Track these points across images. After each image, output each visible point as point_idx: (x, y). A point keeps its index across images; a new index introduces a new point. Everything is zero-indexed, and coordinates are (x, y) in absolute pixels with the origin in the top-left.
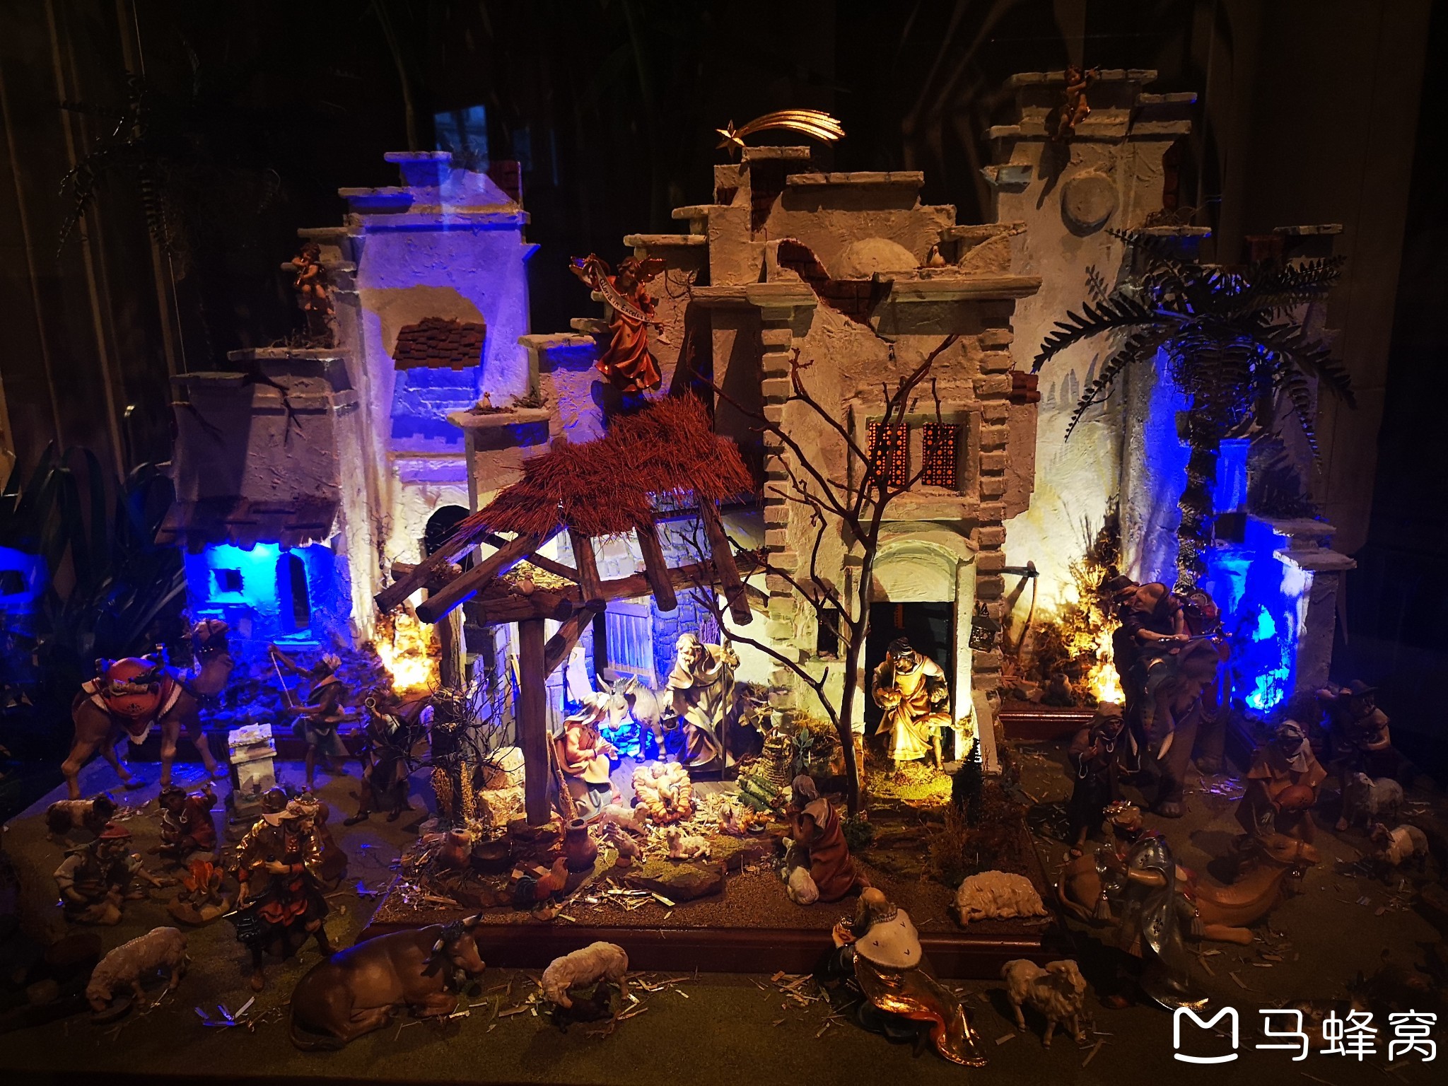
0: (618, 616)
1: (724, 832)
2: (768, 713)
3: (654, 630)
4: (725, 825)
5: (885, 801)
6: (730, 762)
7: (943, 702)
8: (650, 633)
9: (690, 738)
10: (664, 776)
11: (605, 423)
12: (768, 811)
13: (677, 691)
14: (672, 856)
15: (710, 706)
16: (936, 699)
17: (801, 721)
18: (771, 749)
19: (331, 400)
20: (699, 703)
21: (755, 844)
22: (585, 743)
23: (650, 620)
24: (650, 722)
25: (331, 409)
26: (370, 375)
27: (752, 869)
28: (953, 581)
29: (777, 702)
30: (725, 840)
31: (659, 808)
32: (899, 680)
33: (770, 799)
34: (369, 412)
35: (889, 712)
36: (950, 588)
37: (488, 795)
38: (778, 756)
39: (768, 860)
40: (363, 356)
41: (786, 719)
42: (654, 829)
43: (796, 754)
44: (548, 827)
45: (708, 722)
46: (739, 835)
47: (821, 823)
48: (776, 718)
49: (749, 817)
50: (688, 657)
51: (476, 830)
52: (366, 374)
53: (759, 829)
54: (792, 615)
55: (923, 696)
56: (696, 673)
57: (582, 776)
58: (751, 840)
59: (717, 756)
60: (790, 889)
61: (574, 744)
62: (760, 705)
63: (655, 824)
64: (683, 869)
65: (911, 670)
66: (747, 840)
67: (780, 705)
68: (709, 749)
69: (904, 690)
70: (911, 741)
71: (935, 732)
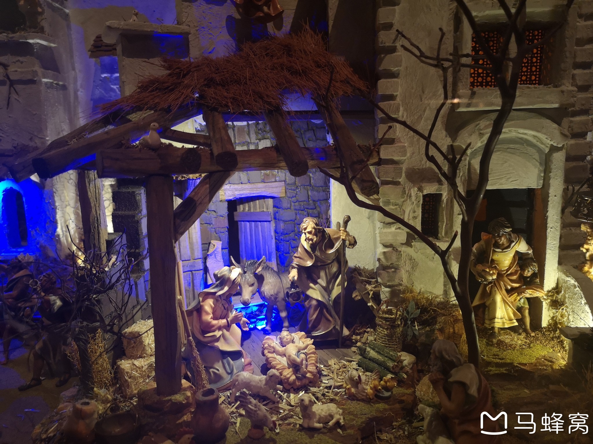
0: (248, 224)
1: (352, 397)
2: (377, 289)
3: (276, 232)
4: (353, 390)
6: (346, 332)
7: (534, 275)
8: (273, 234)
12: (389, 376)
14: (305, 426)
16: (528, 273)
17: (408, 295)
19: (40, 74)
21: (385, 410)
22: (219, 313)
23: (273, 224)
25: (40, 81)
28: (542, 169)
29: (387, 278)
30: (355, 406)
32: (496, 257)
35: (488, 285)
36: (539, 176)
37: (125, 364)
38: (392, 324)
41: (394, 293)
42: (285, 396)
43: (406, 325)
44: (178, 398)
45: (327, 297)
49: (376, 382)
50: (310, 236)
53: (387, 394)
54: (400, 201)
55: (516, 272)
56: (318, 253)
57: (216, 344)
58: (381, 406)
59: (334, 327)
61: (207, 313)
62: (370, 283)
63: (285, 390)
64: (319, 441)
65: (508, 247)
66: (377, 405)
67: (389, 281)
68: (328, 320)
69: (501, 265)
70: (506, 310)
71: (524, 303)
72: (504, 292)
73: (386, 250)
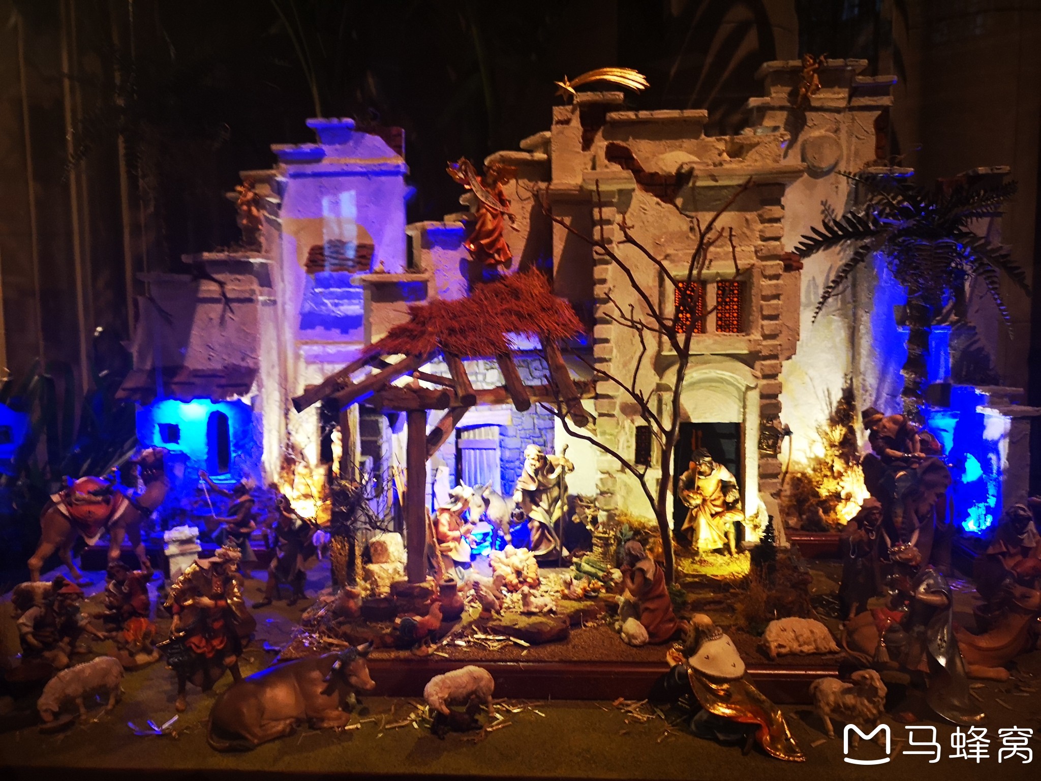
0: (472, 451)
1: (565, 597)
2: (596, 513)
3: (501, 460)
5: (694, 576)
6: (565, 553)
7: (736, 501)
8: (498, 461)
9: (534, 531)
10: (514, 556)
11: (470, 289)
13: (525, 492)
14: (526, 611)
15: (550, 506)
16: (730, 498)
17: (623, 518)
18: (600, 538)
19: (257, 292)
20: (541, 504)
22: (452, 527)
23: (498, 453)
24: (501, 521)
25: (258, 300)
26: (286, 283)
28: (741, 405)
29: (603, 502)
31: (514, 579)
32: (701, 482)
33: (601, 574)
34: (284, 310)
35: (693, 509)
36: (739, 411)
37: (372, 567)
38: (606, 543)
39: (602, 618)
40: (282, 268)
41: (611, 516)
42: (509, 595)
43: (619, 544)
44: (424, 585)
45: (548, 519)
46: (579, 599)
47: (650, 575)
48: (602, 516)
49: (586, 585)
50: (534, 462)
51: (366, 589)
52: (283, 280)
53: (593, 594)
54: (615, 431)
55: (720, 497)
56: (540, 478)
57: (450, 554)
59: (555, 548)
60: (623, 635)
61: (443, 525)
62: (589, 508)
64: (533, 619)
65: (710, 474)
67: (606, 505)
68: (550, 541)
69: (705, 491)
70: (711, 533)
71: (730, 528)
72: (708, 515)
73: (603, 476)
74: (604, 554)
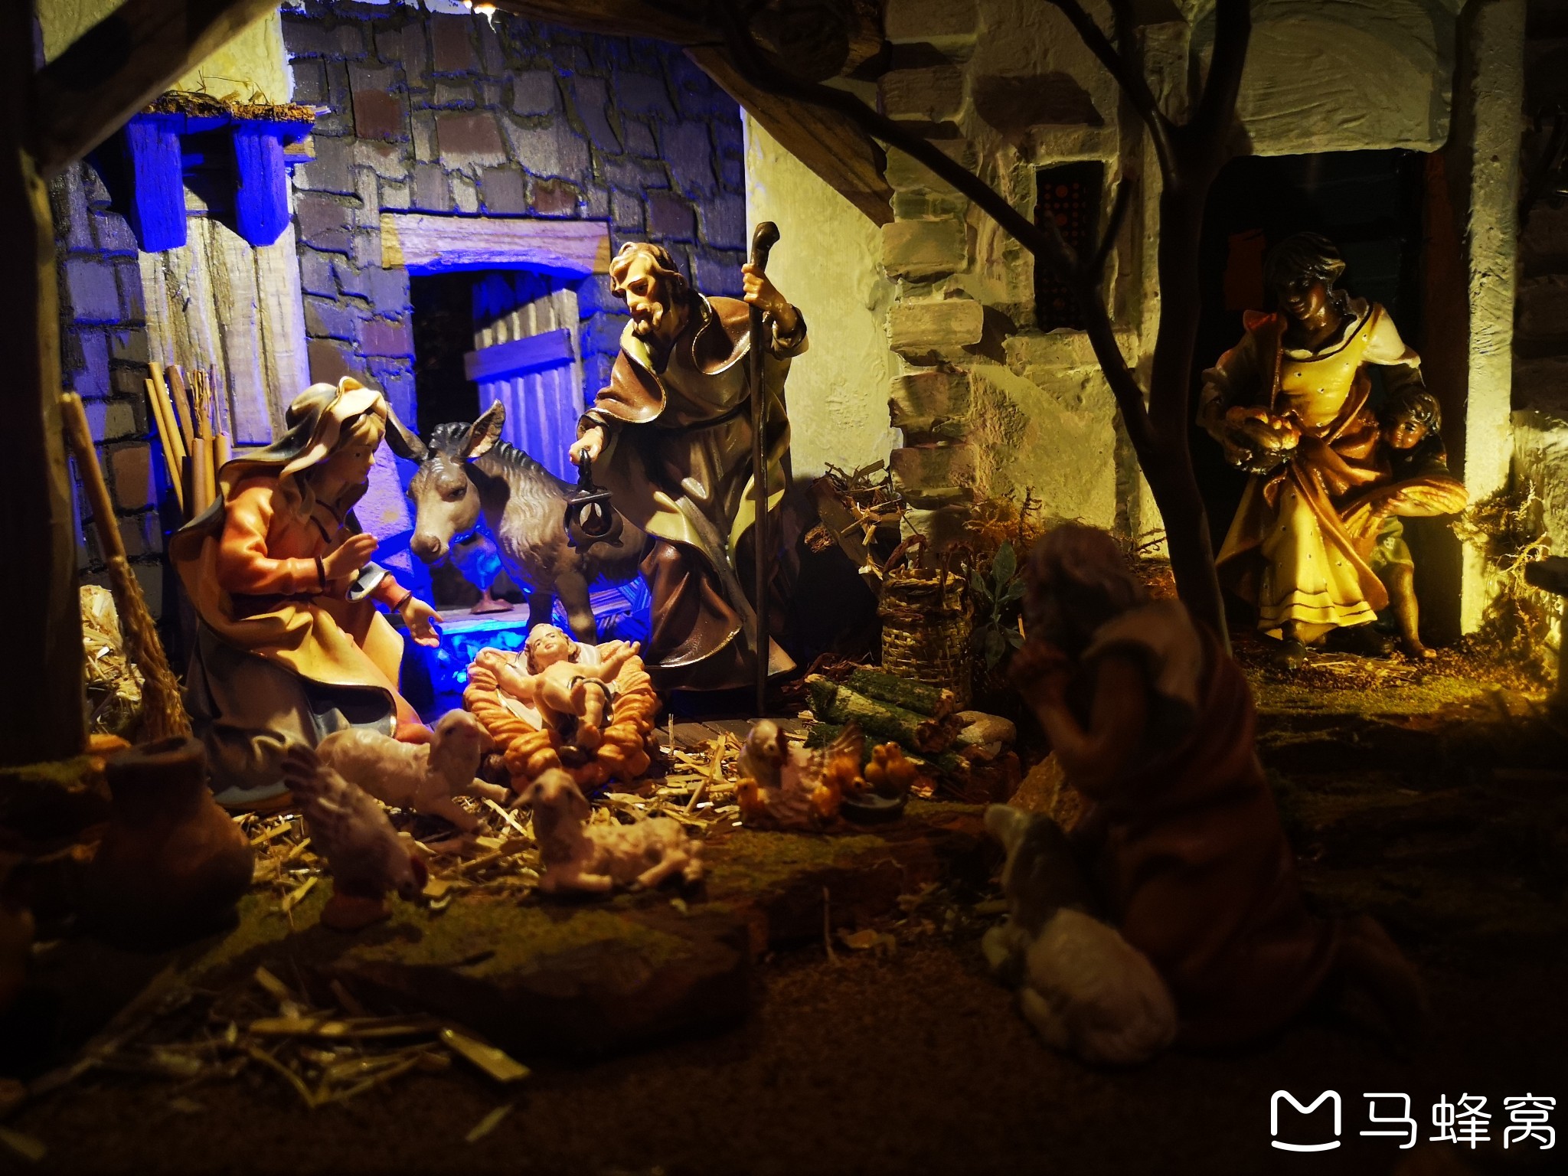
0: (506, 386)
4: (762, 794)
6: (780, 661)
7: (1429, 445)
9: (661, 585)
12: (910, 760)
13: (617, 431)
14: (550, 884)
15: (719, 490)
16: (1409, 435)
21: (873, 852)
23: (577, 374)
27: (864, 940)
28: (1450, 75)
30: (764, 845)
31: (537, 748)
32: (1293, 381)
33: (913, 723)
38: (931, 612)
39: (927, 910)
41: (948, 523)
43: (981, 618)
45: (713, 538)
48: (914, 526)
49: (847, 763)
50: (640, 303)
53: (881, 803)
55: (1366, 432)
56: (673, 373)
57: (288, 656)
58: (859, 842)
59: (740, 641)
61: (243, 532)
62: (865, 499)
65: (1336, 337)
66: (846, 840)
67: (927, 481)
68: (718, 616)
69: (1313, 410)
70: (1335, 569)
71: (1397, 552)
72: (1325, 502)
73: (914, 372)
74: (925, 653)
